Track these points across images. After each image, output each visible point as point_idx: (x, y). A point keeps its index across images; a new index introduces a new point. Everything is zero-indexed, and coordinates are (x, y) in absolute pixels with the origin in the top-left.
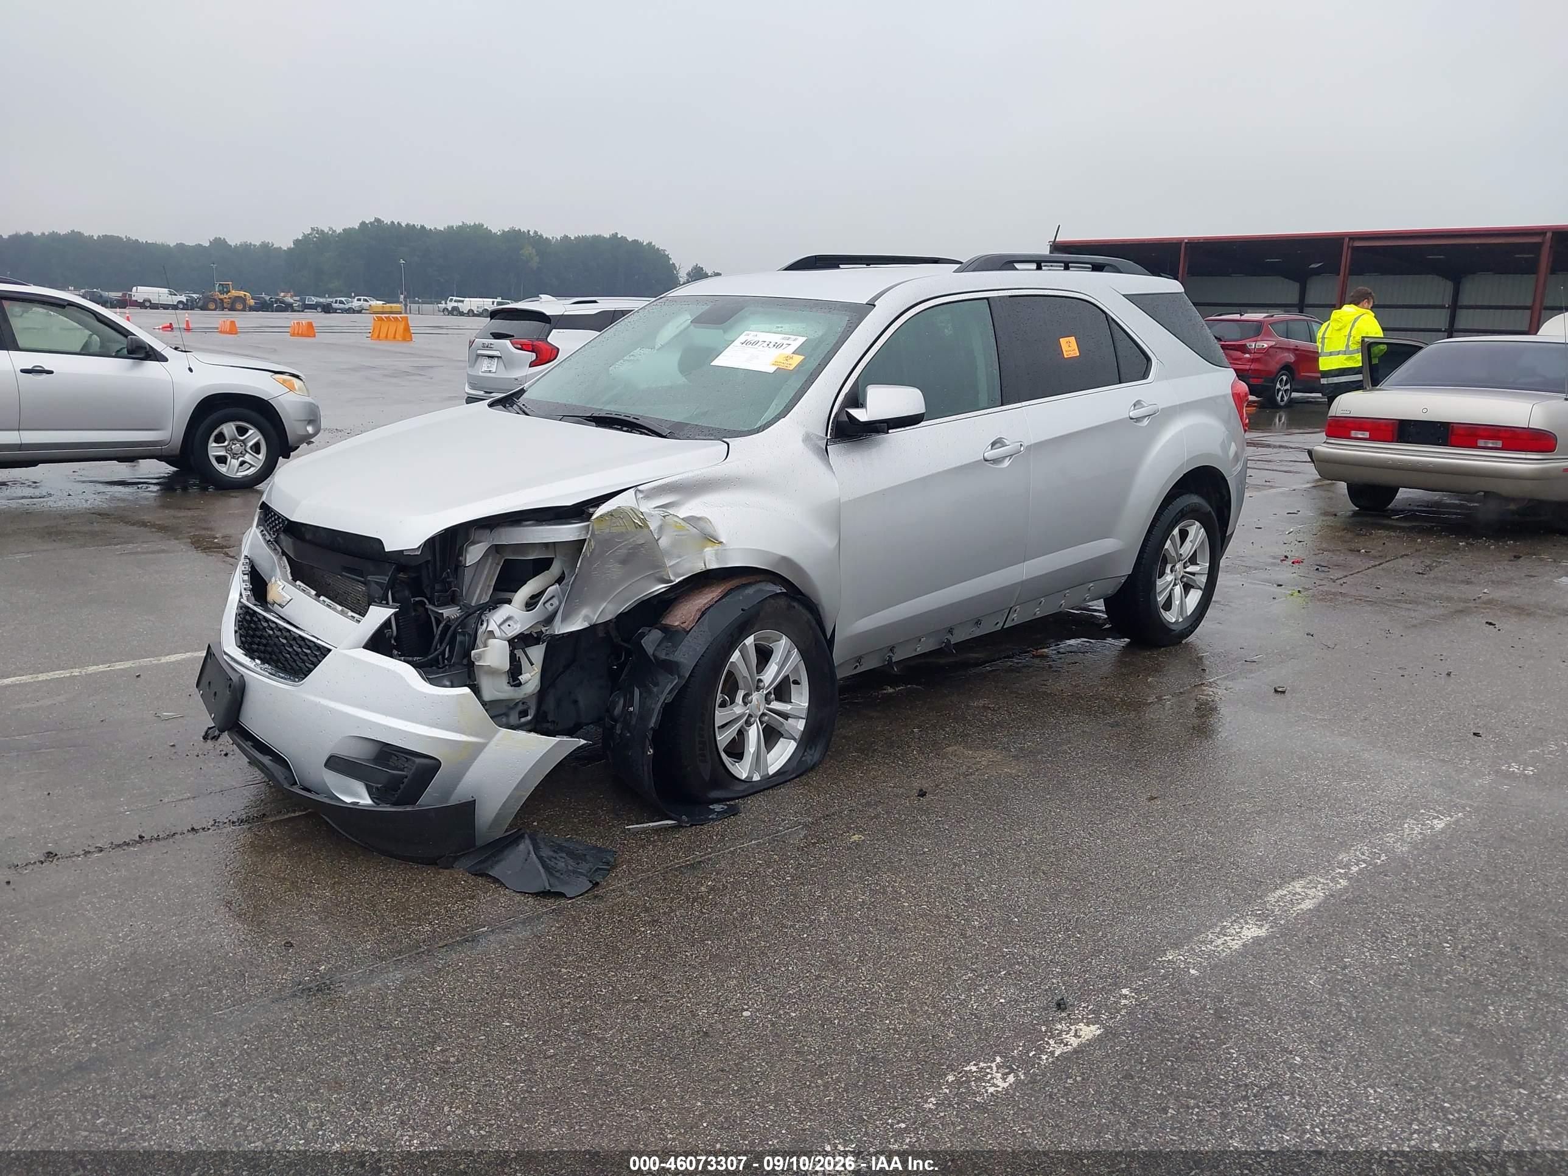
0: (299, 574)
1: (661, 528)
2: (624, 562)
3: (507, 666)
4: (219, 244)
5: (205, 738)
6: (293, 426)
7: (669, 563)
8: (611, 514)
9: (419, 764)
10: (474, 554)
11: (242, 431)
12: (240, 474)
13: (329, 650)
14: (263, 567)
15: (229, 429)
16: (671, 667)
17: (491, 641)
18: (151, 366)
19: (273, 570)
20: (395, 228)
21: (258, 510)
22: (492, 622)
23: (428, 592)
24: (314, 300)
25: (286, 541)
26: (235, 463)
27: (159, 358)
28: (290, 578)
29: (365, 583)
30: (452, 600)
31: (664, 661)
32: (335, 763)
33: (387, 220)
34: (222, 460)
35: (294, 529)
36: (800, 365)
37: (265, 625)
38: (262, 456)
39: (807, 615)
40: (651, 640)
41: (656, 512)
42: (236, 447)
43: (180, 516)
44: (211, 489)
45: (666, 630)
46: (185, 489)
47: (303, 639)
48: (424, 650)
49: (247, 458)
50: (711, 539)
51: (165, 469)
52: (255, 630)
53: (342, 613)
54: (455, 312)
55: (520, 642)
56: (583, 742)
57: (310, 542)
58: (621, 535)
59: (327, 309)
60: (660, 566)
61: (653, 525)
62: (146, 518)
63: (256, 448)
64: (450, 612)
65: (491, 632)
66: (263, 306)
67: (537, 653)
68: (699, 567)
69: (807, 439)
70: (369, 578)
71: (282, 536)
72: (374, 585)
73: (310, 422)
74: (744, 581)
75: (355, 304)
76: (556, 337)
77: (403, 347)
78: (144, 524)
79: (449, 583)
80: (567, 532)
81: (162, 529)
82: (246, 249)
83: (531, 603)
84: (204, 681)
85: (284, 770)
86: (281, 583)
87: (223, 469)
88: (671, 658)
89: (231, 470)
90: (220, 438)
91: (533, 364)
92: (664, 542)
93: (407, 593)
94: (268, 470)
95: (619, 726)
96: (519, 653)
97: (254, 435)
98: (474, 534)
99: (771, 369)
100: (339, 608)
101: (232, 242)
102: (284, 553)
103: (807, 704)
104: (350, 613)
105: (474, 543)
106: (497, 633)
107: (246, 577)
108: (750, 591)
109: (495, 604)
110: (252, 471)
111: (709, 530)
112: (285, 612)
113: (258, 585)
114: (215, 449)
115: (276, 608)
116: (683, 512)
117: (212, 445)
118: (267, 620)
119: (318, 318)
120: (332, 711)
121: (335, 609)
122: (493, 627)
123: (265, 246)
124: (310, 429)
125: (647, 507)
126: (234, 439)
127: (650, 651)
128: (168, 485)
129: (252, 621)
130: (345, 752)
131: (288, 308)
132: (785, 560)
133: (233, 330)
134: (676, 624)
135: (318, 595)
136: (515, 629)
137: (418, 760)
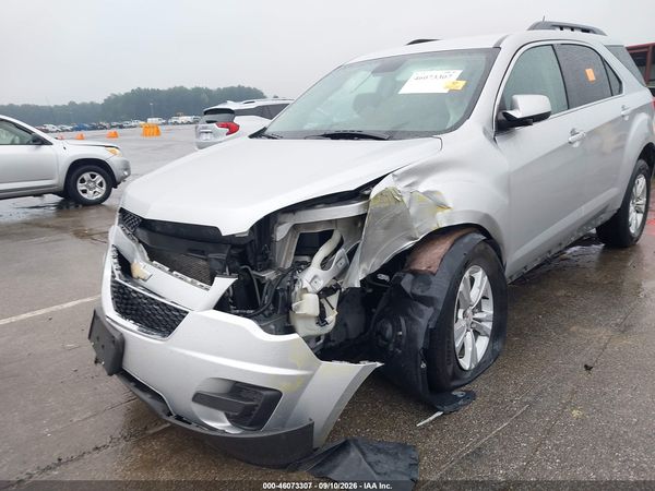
0: (154, 255)
1: (410, 201)
2: (387, 228)
3: (317, 313)
4: (72, 104)
5: (96, 362)
6: (118, 172)
7: (416, 226)
8: (381, 194)
9: (266, 396)
10: (281, 232)
11: (93, 176)
12: (94, 198)
13: (187, 313)
14: (126, 252)
15: (86, 176)
16: (428, 301)
17: (306, 296)
18: (45, 148)
19: (133, 253)
20: (147, 91)
21: (118, 214)
22: (305, 282)
23: (251, 262)
24: (115, 124)
25: (141, 233)
26: (91, 192)
27: (49, 144)
28: (148, 259)
29: (206, 260)
30: (269, 266)
31: (420, 297)
32: (199, 398)
33: (143, 88)
34: (85, 192)
35: (146, 224)
36: (465, 86)
37: (135, 295)
38: (104, 188)
39: (493, 253)
40: (407, 282)
41: (407, 189)
42: (91, 185)
43: (67, 221)
44: (80, 206)
45: (415, 273)
46: (68, 207)
47: (165, 304)
48: (255, 306)
49: (97, 189)
50: (442, 206)
51: (57, 199)
52: (127, 299)
53: (192, 283)
54: (176, 123)
55: (324, 293)
56: (379, 364)
57: (159, 232)
58: (386, 208)
59: (121, 127)
60: (409, 228)
61: (406, 199)
62: (50, 223)
63: (101, 184)
64: (269, 275)
65: (306, 289)
66: (94, 128)
67: (334, 299)
68: (434, 227)
69: (485, 132)
70: (210, 256)
71: (138, 230)
72: (214, 262)
73: (126, 170)
74: (460, 233)
75: (133, 124)
76: (238, 120)
77: (157, 138)
78: (48, 226)
79: (267, 255)
80: (351, 210)
81: (57, 228)
82: (84, 106)
83: (325, 264)
84: (94, 334)
85: (161, 404)
86: (142, 264)
87: (85, 196)
88: (426, 294)
89: (89, 196)
90: (83, 181)
91: (228, 134)
92: (412, 211)
93: (237, 264)
94: (107, 195)
95: (391, 345)
96: (323, 301)
97: (99, 178)
98: (281, 218)
99: (446, 91)
100: (190, 279)
101: (78, 103)
102: (140, 242)
103: (492, 312)
104: (199, 283)
105: (280, 224)
106: (310, 289)
107: (116, 260)
108: (467, 240)
109: (301, 266)
110: (100, 196)
111: (441, 200)
112: (148, 284)
113: (125, 265)
114: (80, 187)
115: (141, 282)
116: (422, 188)
117: (79, 184)
118: (136, 292)
119: (119, 131)
120: (194, 358)
121: (186, 281)
122: (306, 284)
123: (92, 103)
124: (126, 173)
125: (401, 186)
126: (89, 181)
127: (408, 289)
128: (59, 206)
129: (124, 294)
130: (207, 389)
131: (105, 128)
132: (487, 217)
133: (82, 138)
134: (424, 268)
135: (171, 271)
136: (320, 285)
137: (265, 393)
